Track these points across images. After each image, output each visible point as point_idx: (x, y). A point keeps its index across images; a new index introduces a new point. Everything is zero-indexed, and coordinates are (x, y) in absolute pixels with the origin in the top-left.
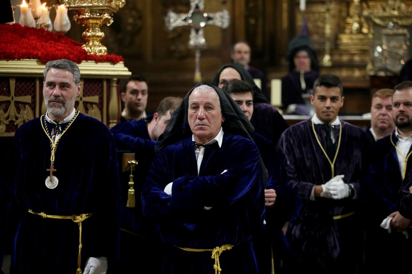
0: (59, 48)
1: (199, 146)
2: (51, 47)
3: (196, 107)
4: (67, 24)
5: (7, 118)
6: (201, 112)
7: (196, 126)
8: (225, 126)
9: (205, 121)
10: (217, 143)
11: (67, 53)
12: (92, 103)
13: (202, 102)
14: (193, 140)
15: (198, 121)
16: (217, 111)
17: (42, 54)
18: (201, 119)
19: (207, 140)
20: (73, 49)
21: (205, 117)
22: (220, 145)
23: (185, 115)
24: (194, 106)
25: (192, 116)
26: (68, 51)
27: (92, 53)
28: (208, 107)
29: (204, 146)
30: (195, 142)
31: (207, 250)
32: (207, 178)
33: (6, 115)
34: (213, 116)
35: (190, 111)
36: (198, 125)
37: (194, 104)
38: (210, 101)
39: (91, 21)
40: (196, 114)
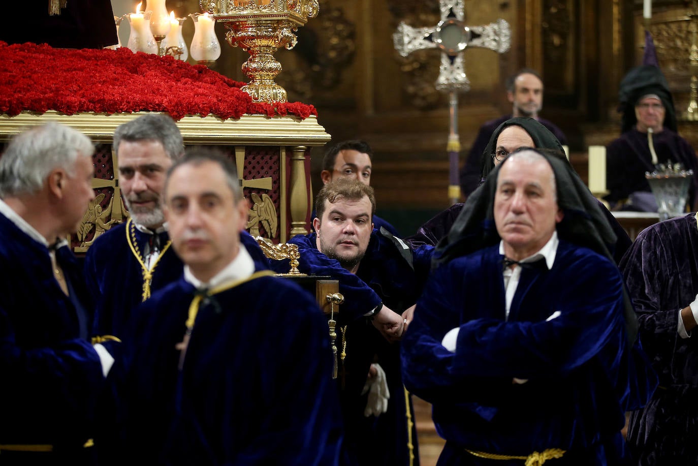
0: (200, 91)
1: (511, 264)
2: (186, 89)
3: (510, 190)
4: (214, 48)
5: (108, 219)
6: (518, 199)
7: (506, 224)
8: (561, 228)
9: (525, 217)
10: (543, 260)
11: (215, 100)
12: (260, 191)
13: (520, 182)
14: (502, 251)
15: (511, 216)
16: (549, 200)
17: (170, 101)
18: (518, 212)
19: (525, 254)
20: (226, 94)
21: (524, 209)
22: (550, 263)
23: (490, 205)
24: (505, 188)
25: (501, 206)
26: (217, 97)
27: (260, 100)
28: (531, 192)
29: (520, 265)
30: (504, 256)
31: (517, 457)
32: (522, 326)
33: (106, 212)
34: (541, 209)
35: (500, 197)
36: (512, 223)
37: (507, 184)
38: (536, 181)
39: (258, 42)
40: (507, 203)
